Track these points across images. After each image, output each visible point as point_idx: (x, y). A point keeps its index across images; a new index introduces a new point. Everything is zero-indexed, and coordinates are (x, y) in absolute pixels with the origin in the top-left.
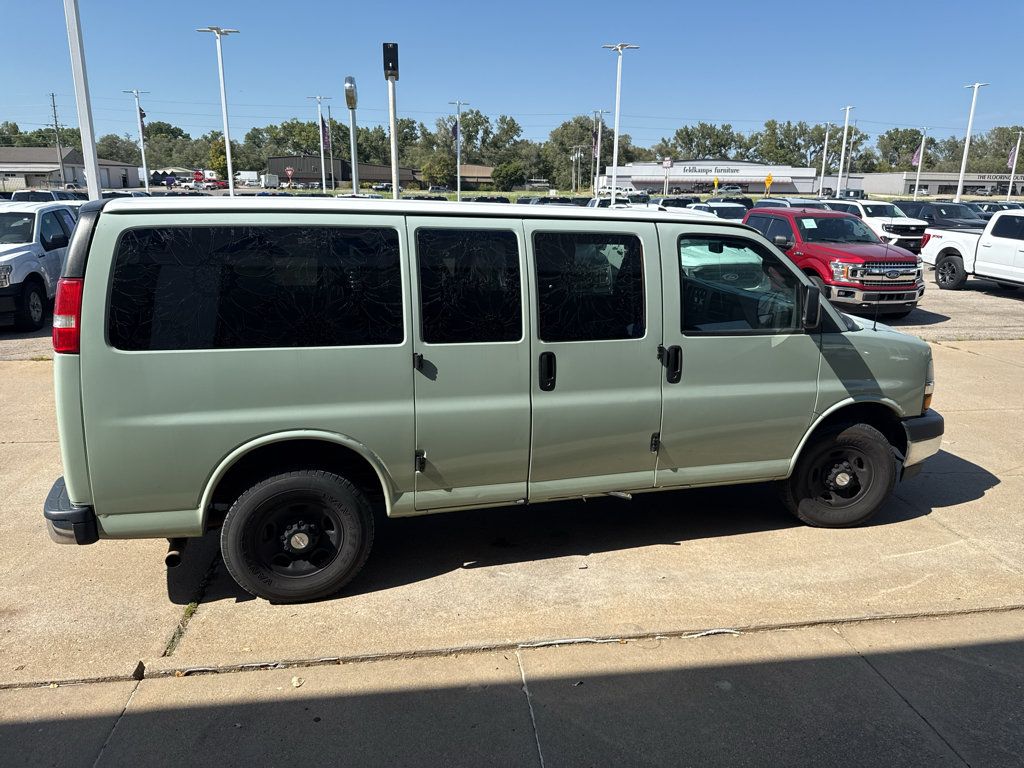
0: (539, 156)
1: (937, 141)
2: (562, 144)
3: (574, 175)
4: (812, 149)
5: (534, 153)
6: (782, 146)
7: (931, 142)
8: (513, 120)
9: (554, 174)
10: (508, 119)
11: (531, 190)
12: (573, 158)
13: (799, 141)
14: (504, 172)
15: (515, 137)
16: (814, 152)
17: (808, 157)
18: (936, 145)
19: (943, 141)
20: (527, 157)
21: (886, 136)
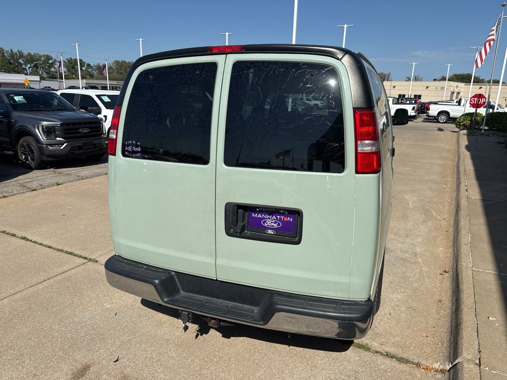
1: (92, 65)
4: (29, 66)
6: (11, 63)
7: (89, 65)
13: (20, 61)
16: (30, 67)
17: (28, 69)
18: (91, 67)
19: (94, 65)
21: (67, 61)
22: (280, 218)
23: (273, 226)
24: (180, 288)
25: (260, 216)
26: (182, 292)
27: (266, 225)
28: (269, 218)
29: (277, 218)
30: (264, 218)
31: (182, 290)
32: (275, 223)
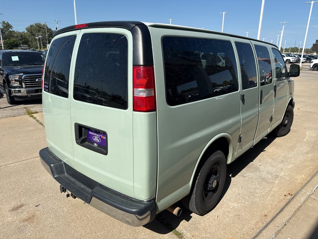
0: (22, 36)
2: (31, 32)
3: (38, 44)
5: (20, 35)
8: (8, 23)
9: (30, 43)
10: (6, 22)
11: (21, 49)
12: (37, 38)
14: (9, 42)
15: (10, 29)
20: (17, 37)
22: (101, 136)
23: (97, 141)
24: (65, 171)
25: (92, 133)
26: (66, 174)
27: (94, 140)
28: (96, 136)
29: (99, 136)
30: (94, 135)
31: (67, 172)
32: (98, 139)
